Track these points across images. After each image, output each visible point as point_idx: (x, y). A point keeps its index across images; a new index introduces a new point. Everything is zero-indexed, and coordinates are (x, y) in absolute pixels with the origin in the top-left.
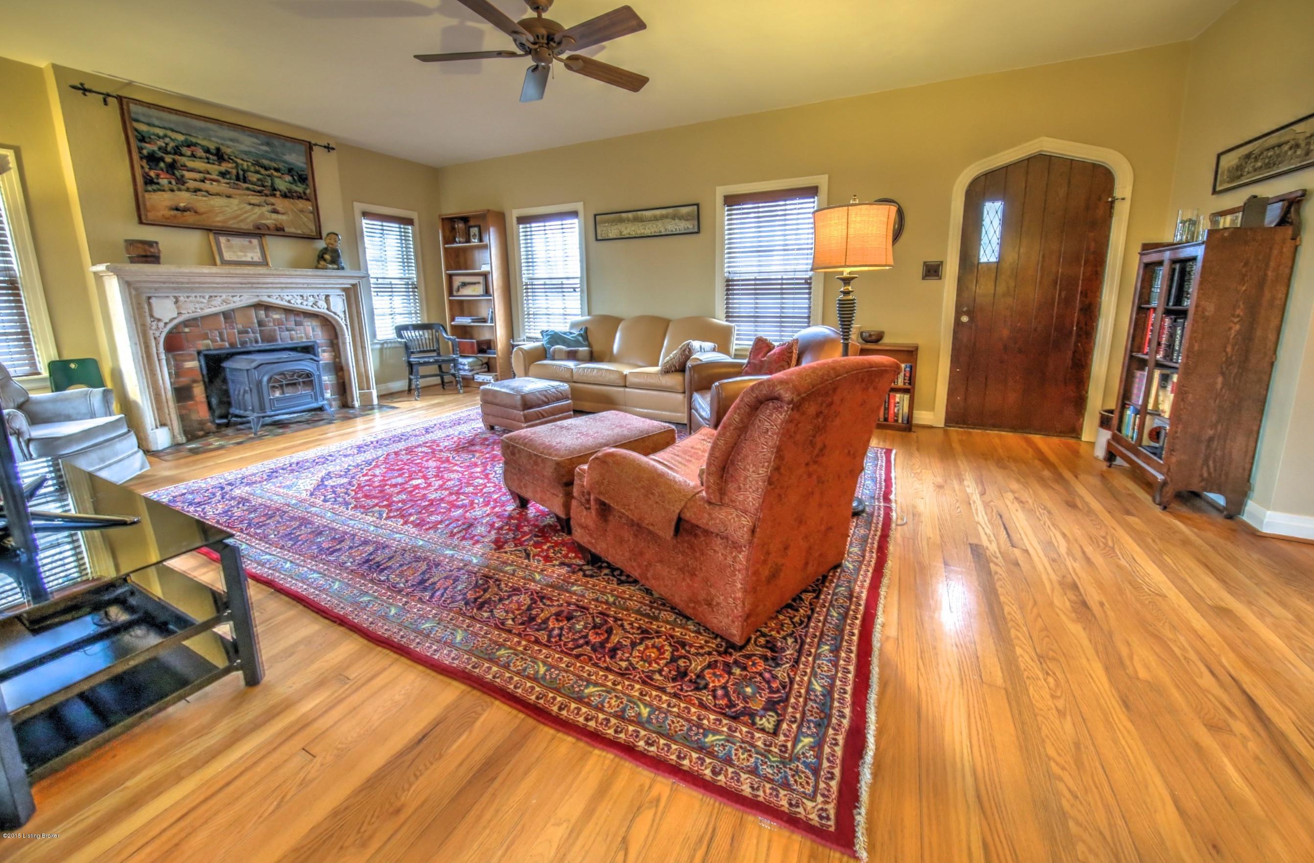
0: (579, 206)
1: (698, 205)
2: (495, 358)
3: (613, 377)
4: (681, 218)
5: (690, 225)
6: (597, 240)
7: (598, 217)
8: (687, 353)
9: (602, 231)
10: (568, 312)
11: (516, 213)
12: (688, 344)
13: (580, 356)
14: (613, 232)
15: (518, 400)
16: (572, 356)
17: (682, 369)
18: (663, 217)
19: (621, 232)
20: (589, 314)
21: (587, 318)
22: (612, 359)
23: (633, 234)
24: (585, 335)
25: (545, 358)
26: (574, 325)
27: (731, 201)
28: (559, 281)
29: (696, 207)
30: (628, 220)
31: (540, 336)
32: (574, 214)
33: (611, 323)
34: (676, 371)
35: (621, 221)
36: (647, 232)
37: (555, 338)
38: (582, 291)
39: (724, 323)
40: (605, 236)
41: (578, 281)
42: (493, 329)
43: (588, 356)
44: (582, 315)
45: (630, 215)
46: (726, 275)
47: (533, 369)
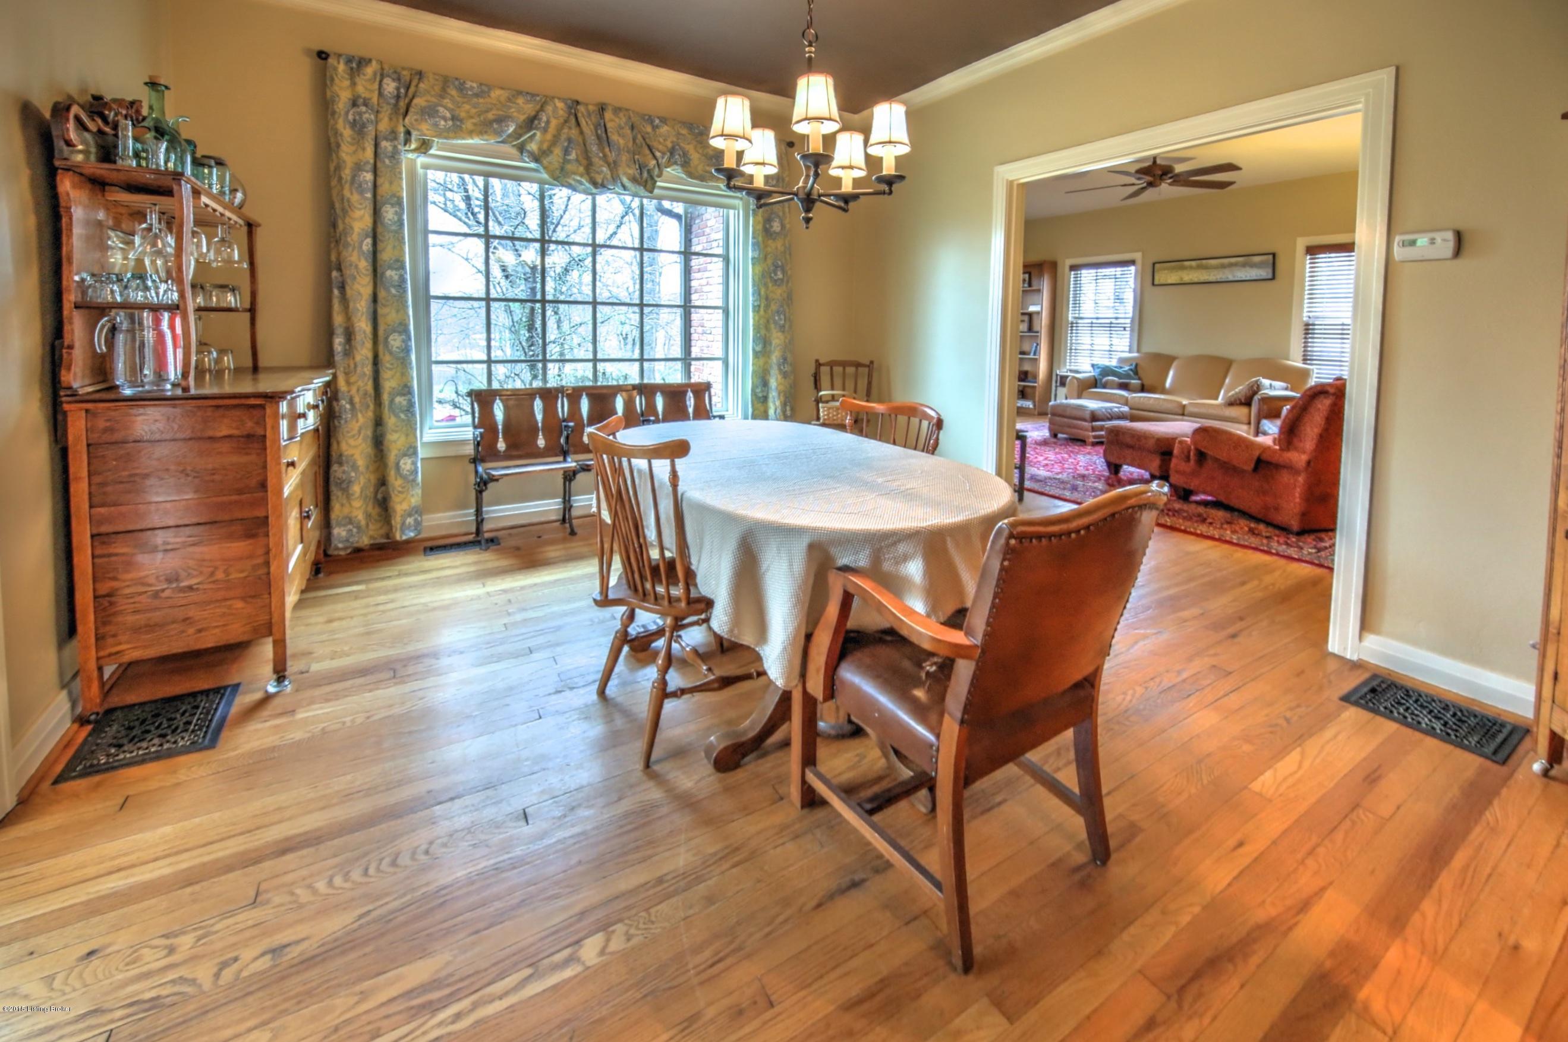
0: (1137, 256)
1: (1274, 255)
2: (1034, 387)
3: (1169, 406)
4: (1253, 265)
5: (1264, 273)
6: (1153, 284)
7: (1157, 266)
8: (1255, 389)
9: (1161, 277)
10: (1114, 348)
11: (1069, 262)
12: (1257, 381)
13: (1131, 387)
14: (1173, 278)
15: (1087, 416)
16: (1124, 386)
17: (1247, 403)
18: (1231, 265)
19: (1182, 279)
20: (1138, 351)
21: (1135, 355)
22: (1163, 391)
23: (1196, 280)
24: (1136, 371)
25: (1096, 387)
26: (1122, 360)
27: (1313, 250)
28: (1108, 321)
29: (1271, 257)
30: (1191, 268)
31: (1091, 369)
32: (1132, 262)
33: (1165, 361)
34: (1241, 404)
35: (1183, 268)
36: (1212, 278)
37: (1107, 371)
38: (1132, 330)
39: (1300, 365)
40: (1162, 281)
41: (1128, 321)
42: (1035, 361)
43: (1139, 388)
44: (1130, 351)
45: (1193, 263)
46: (1305, 319)
47: (1085, 393)
